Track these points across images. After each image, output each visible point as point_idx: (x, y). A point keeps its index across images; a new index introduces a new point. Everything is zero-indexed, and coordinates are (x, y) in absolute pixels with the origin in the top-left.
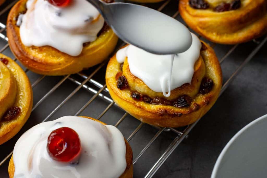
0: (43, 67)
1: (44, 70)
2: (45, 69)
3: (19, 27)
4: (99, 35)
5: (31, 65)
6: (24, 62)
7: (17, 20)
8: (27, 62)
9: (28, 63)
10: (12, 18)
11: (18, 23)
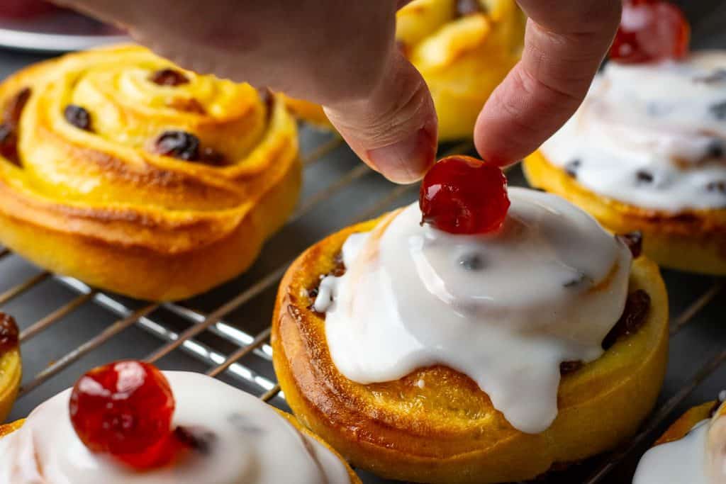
0: (416, 445)
1: (418, 459)
2: (422, 455)
3: (322, 315)
4: (610, 341)
5: (368, 443)
6: (344, 429)
7: (313, 295)
8: (354, 429)
9: (358, 432)
10: (298, 290)
11: (320, 302)
